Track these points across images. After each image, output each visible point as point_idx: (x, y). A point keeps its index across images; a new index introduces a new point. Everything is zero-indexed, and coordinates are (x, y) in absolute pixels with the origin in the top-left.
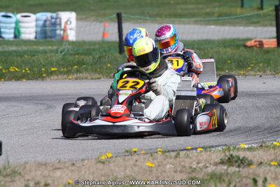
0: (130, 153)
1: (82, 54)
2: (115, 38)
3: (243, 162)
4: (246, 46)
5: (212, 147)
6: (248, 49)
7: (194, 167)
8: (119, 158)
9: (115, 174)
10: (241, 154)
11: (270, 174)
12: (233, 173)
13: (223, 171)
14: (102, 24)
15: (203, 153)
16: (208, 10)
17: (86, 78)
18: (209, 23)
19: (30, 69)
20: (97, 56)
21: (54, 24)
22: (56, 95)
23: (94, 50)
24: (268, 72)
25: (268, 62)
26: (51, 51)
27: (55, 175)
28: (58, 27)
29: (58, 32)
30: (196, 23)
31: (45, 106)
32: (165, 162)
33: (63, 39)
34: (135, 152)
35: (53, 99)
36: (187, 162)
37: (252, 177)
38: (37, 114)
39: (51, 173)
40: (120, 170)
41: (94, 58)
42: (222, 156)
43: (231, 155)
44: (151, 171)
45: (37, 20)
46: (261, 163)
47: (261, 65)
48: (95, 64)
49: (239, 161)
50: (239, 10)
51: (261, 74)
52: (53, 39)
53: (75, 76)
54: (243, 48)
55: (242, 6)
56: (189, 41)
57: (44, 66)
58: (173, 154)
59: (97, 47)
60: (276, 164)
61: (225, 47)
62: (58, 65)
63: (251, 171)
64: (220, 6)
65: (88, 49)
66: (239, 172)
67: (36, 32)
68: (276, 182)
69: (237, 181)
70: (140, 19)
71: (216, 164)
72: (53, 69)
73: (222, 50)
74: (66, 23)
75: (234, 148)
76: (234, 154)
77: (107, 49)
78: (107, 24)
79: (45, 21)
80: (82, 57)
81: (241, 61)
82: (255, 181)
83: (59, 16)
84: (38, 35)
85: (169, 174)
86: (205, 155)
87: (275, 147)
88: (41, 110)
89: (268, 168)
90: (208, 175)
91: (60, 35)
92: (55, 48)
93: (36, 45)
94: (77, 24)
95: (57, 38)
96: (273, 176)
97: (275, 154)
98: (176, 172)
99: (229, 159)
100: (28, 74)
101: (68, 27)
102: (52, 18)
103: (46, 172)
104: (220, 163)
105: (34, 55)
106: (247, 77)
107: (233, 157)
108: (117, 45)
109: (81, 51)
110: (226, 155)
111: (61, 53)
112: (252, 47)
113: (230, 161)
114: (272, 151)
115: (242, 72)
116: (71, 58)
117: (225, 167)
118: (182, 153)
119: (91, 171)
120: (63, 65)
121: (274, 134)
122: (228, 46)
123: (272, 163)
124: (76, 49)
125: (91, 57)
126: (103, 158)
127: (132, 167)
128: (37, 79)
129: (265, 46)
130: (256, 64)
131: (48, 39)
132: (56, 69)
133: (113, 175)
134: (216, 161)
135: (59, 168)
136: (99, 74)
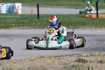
0: (42, 57)
1: (24, 19)
2: (36, 13)
3: (84, 61)
4: (85, 17)
5: (73, 55)
6: (86, 18)
7: (66, 63)
8: (38, 59)
9: (37, 65)
10: (84, 58)
11: (94, 66)
12: (81, 65)
13: (77, 65)
14: (31, 8)
15: (69, 58)
16: (71, 3)
17: (25, 28)
18: (71, 8)
19: (4, 25)
20: (29, 20)
21: (13, 8)
22: (14, 35)
23: (28, 18)
24: (93, 27)
25: (93, 23)
26: (12, 18)
27: (14, 65)
28: (15, 9)
29: (15, 11)
30: (66, 8)
31: (10, 39)
32: (55, 61)
33: (17, 13)
34: (44, 57)
35: (13, 36)
36: (63, 61)
37: (88, 67)
38: (7, 42)
39: (12, 64)
40: (38, 63)
41: (28, 21)
42: (76, 59)
43: (80, 58)
44: (50, 64)
45: (7, 6)
46: (91, 61)
47: (91, 24)
48: (29, 23)
49: (83, 61)
50: (82, 3)
51: (91, 28)
52: (13, 13)
53: (21, 27)
54: (84, 18)
55: (84, 2)
56: (64, 15)
57: (10, 24)
58: (58, 58)
59: (29, 16)
60: (96, 62)
61: (77, 17)
62: (15, 23)
63: (87, 65)
64: (75, 2)
65: (26, 17)
66: (83, 65)
67: (7, 11)
68: (96, 69)
69: (82, 68)
70: (45, 6)
71: (74, 62)
72: (13, 25)
73: (76, 18)
74: (18, 7)
75: (81, 56)
76: (81, 58)
77: (33, 17)
78: (33, 8)
79: (10, 7)
80: (24, 20)
81: (83, 23)
82: (89, 68)
83: (15, 5)
84: (7, 12)
85: (56, 65)
86: (70, 58)
87: (96, 56)
88: (8, 40)
89: (94, 64)
90: (71, 66)
91: (15, 12)
92: (14, 16)
93: (6, 15)
94: (22, 8)
95: (14, 13)
96: (95, 67)
97: (96, 58)
98: (59, 64)
99: (79, 60)
100: (3, 26)
101: (18, 9)
102: (12, 5)
103: (11, 64)
104: (76, 61)
105: (6, 19)
106: (86, 29)
107: (80, 59)
108: (37, 16)
109: (23, 18)
110: (78, 58)
111: (16, 18)
112: (87, 17)
113: (79, 61)
114: (95, 57)
115: (84, 27)
116: (20, 21)
117: (78, 63)
118: (62, 57)
119: (28, 64)
120: (17, 23)
121: (96, 50)
122: (79, 17)
123: (95, 62)
124: (21, 17)
125: (27, 20)
126: (32, 59)
127: (43, 63)
128: (7, 28)
129: (92, 17)
130: (89, 24)
131: (11, 13)
132: (14, 25)
133: (36, 65)
134: (74, 60)
135: (15, 63)
136: (30, 27)
